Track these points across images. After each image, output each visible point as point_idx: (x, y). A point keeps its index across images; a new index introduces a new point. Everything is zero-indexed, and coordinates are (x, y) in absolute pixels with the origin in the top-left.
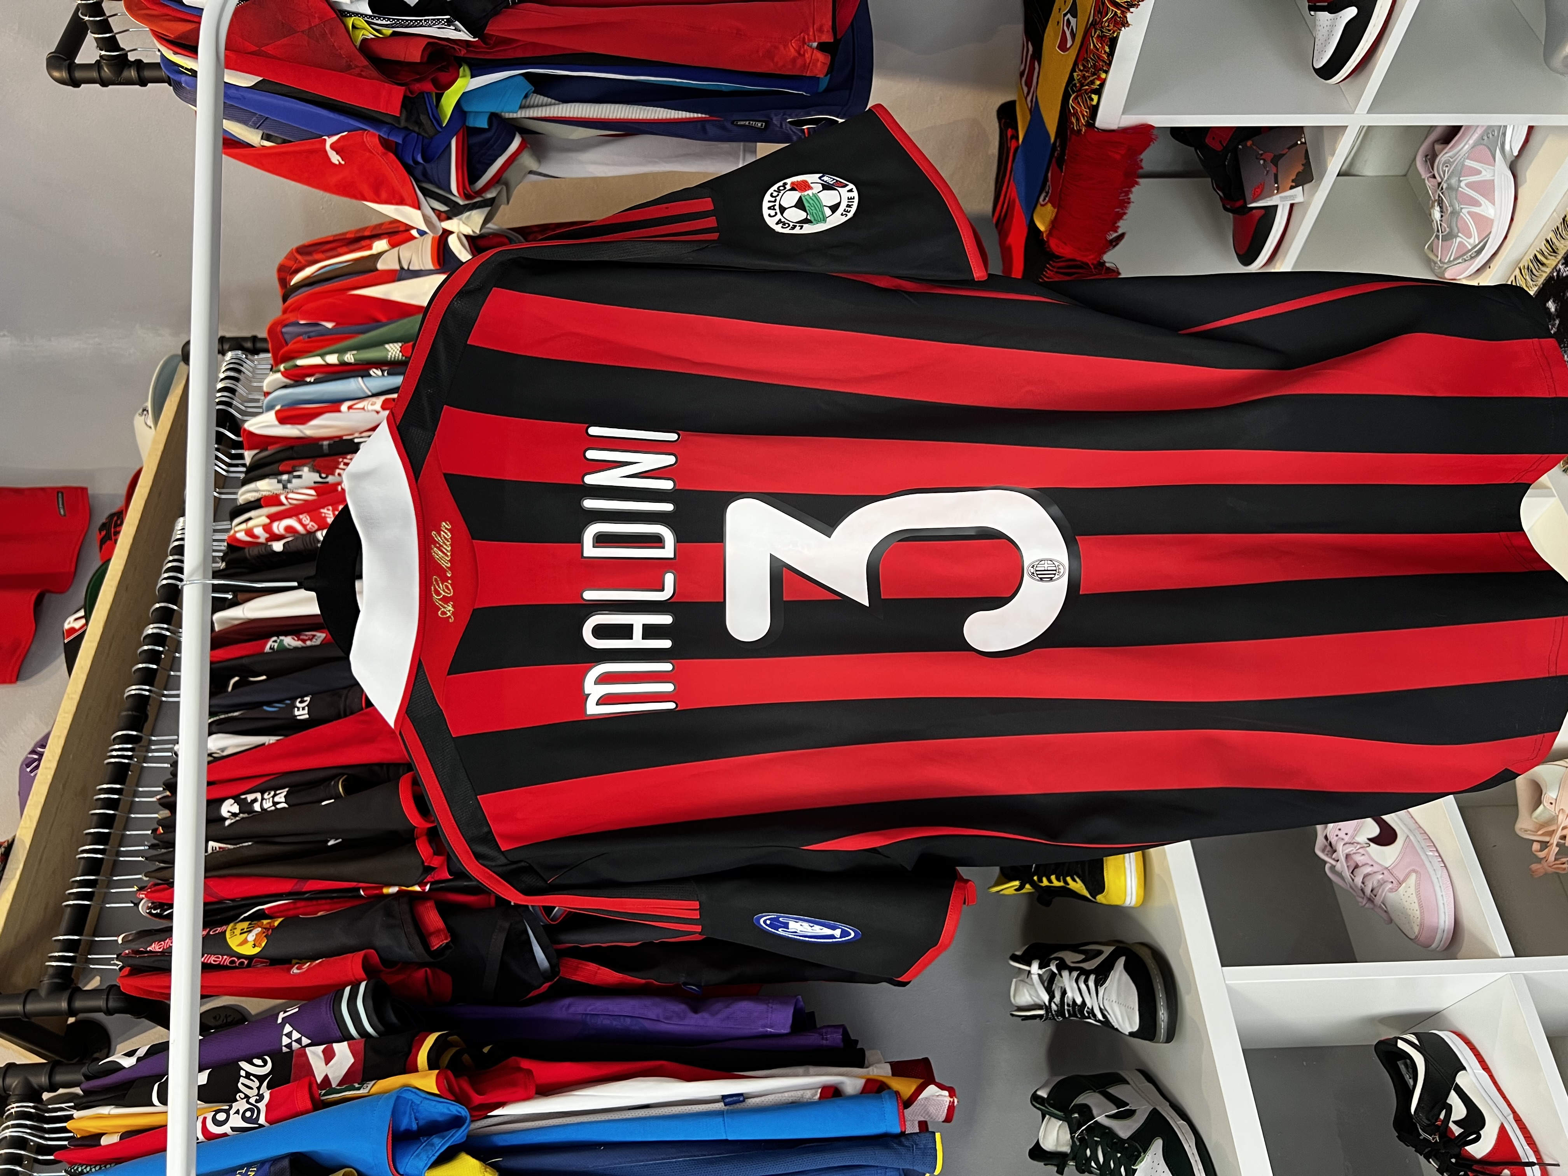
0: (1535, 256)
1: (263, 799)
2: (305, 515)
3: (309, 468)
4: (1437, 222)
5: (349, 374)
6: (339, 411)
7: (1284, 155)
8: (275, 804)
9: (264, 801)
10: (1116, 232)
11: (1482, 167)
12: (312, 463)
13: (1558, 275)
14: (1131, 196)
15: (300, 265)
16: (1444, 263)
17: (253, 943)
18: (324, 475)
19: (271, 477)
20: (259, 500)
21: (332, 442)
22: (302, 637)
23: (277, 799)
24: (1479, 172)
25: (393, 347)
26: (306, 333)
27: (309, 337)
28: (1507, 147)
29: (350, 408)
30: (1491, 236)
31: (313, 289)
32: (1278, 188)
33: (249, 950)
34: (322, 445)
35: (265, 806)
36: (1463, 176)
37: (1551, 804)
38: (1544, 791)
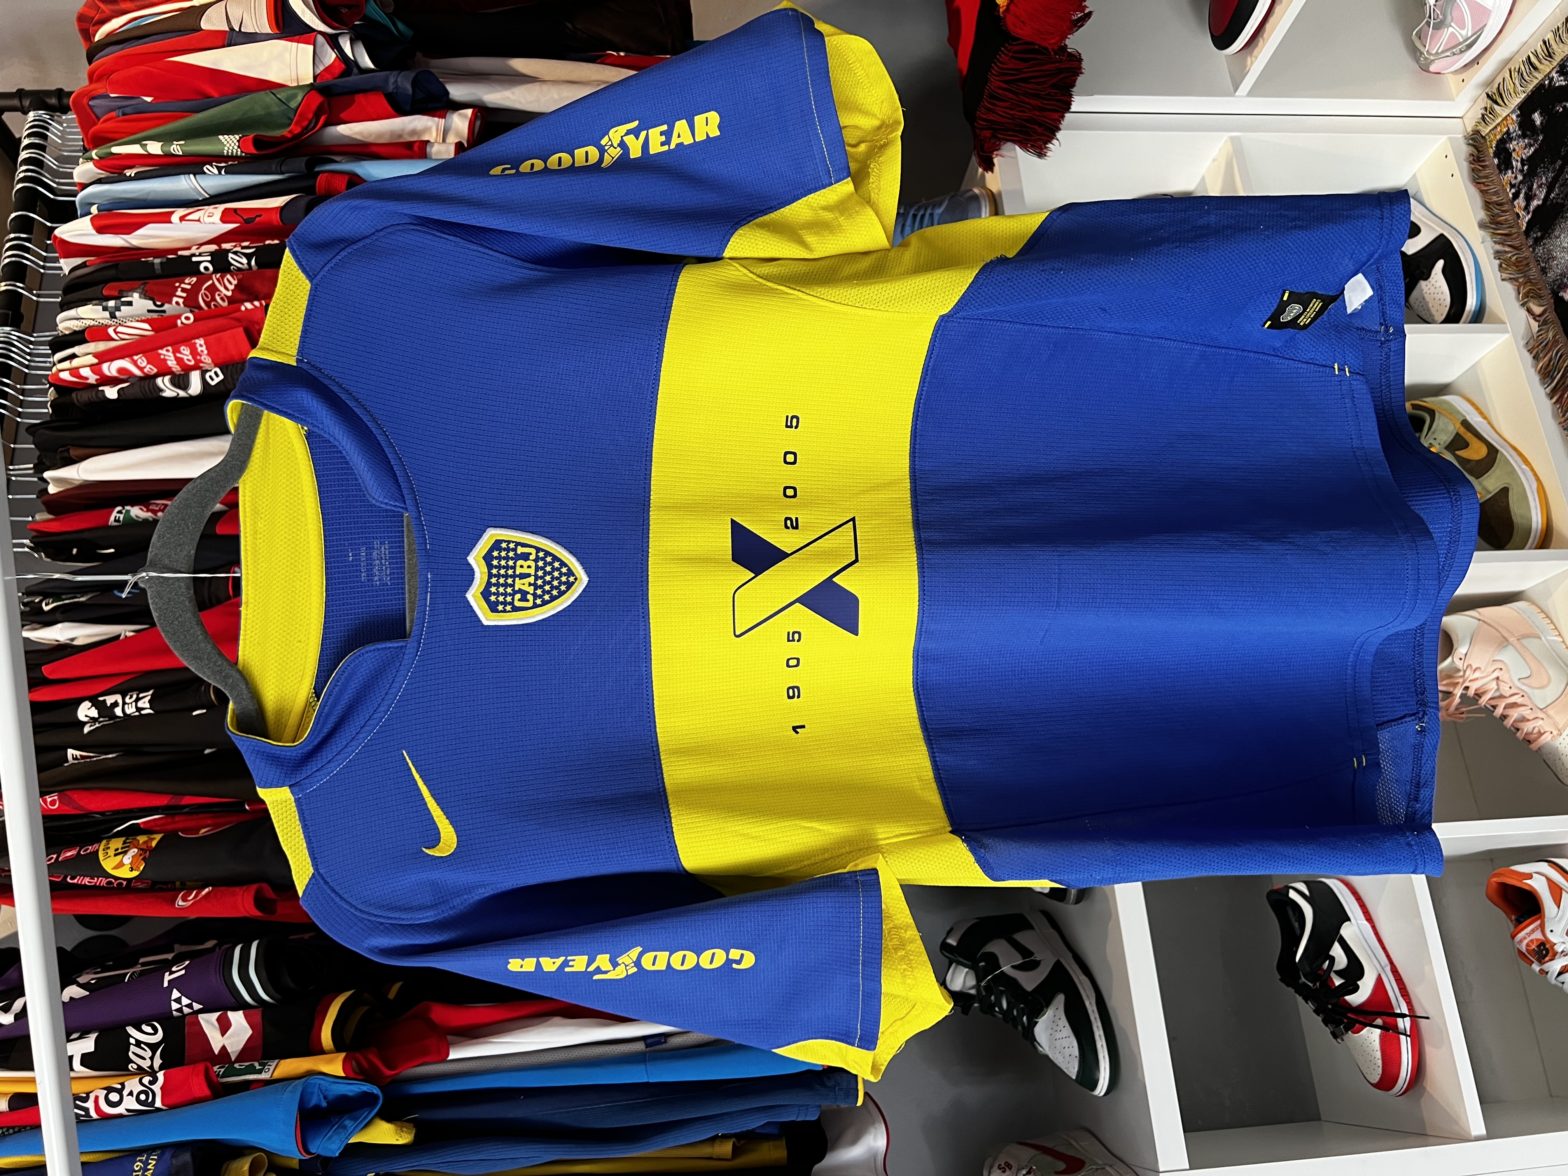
0: (1529, 57)
1: (124, 703)
2: (140, 356)
3: (140, 294)
4: (1430, 7)
5: (178, 171)
6: (170, 222)
8: (139, 709)
9: (126, 706)
10: (1082, 11)
12: (142, 287)
13: (1550, 83)
15: (104, 16)
16: (1432, 54)
17: (130, 866)
18: (159, 303)
19: (94, 302)
20: (82, 332)
21: (164, 260)
22: (151, 507)
23: (140, 704)
25: (229, 140)
26: (120, 108)
29: (182, 219)
30: (1486, 30)
31: (122, 49)
33: (125, 873)
34: (153, 264)
35: (128, 712)
37: (1461, 659)
38: (1455, 646)
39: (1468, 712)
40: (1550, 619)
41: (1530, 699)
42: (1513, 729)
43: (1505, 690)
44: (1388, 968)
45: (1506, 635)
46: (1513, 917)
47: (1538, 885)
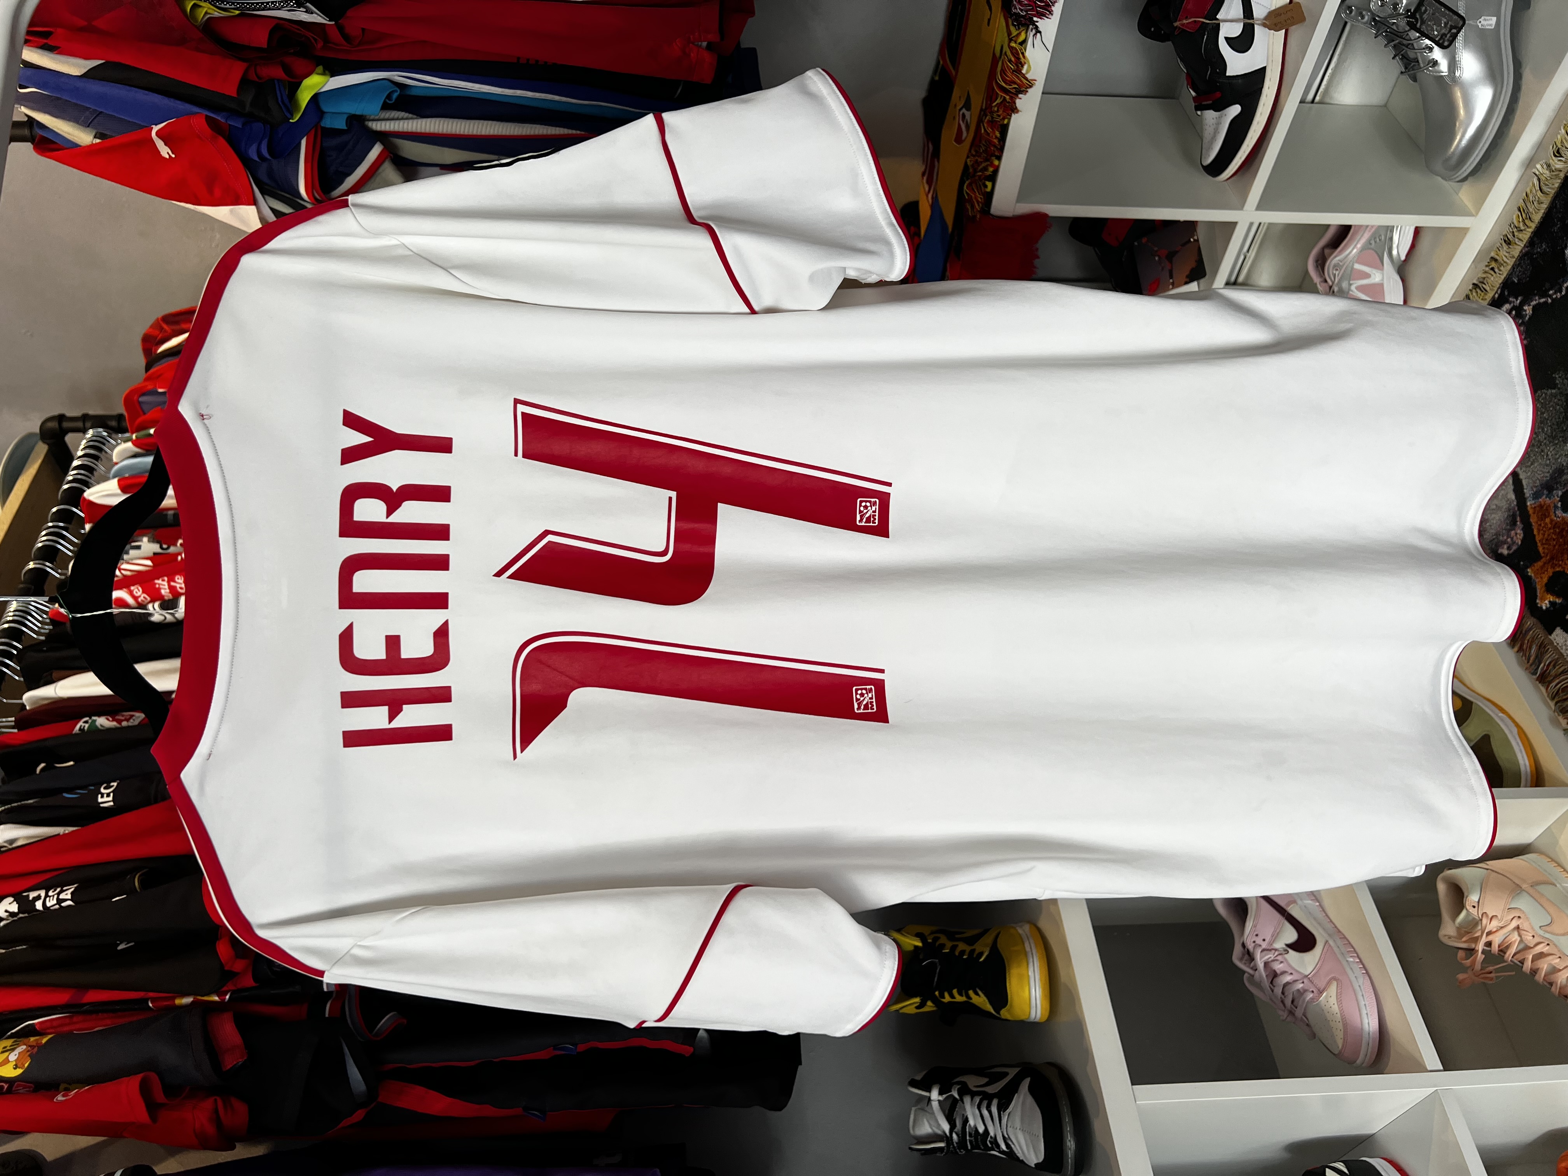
1: (47, 896)
2: (136, 586)
3: (149, 538)
7: (1178, 252)
9: (48, 899)
11: (1371, 272)
12: (153, 534)
15: (165, 336)
17: (14, 1063)
18: (165, 546)
23: (62, 896)
24: (1368, 276)
28: (1395, 252)
32: (1173, 284)
33: (9, 1072)
35: (49, 904)
36: (1354, 280)
37: (1474, 907)
38: (1466, 894)
39: (1497, 971)
40: (1562, 867)
41: (1556, 946)
42: (1545, 983)
43: (1529, 939)
45: (1517, 882)
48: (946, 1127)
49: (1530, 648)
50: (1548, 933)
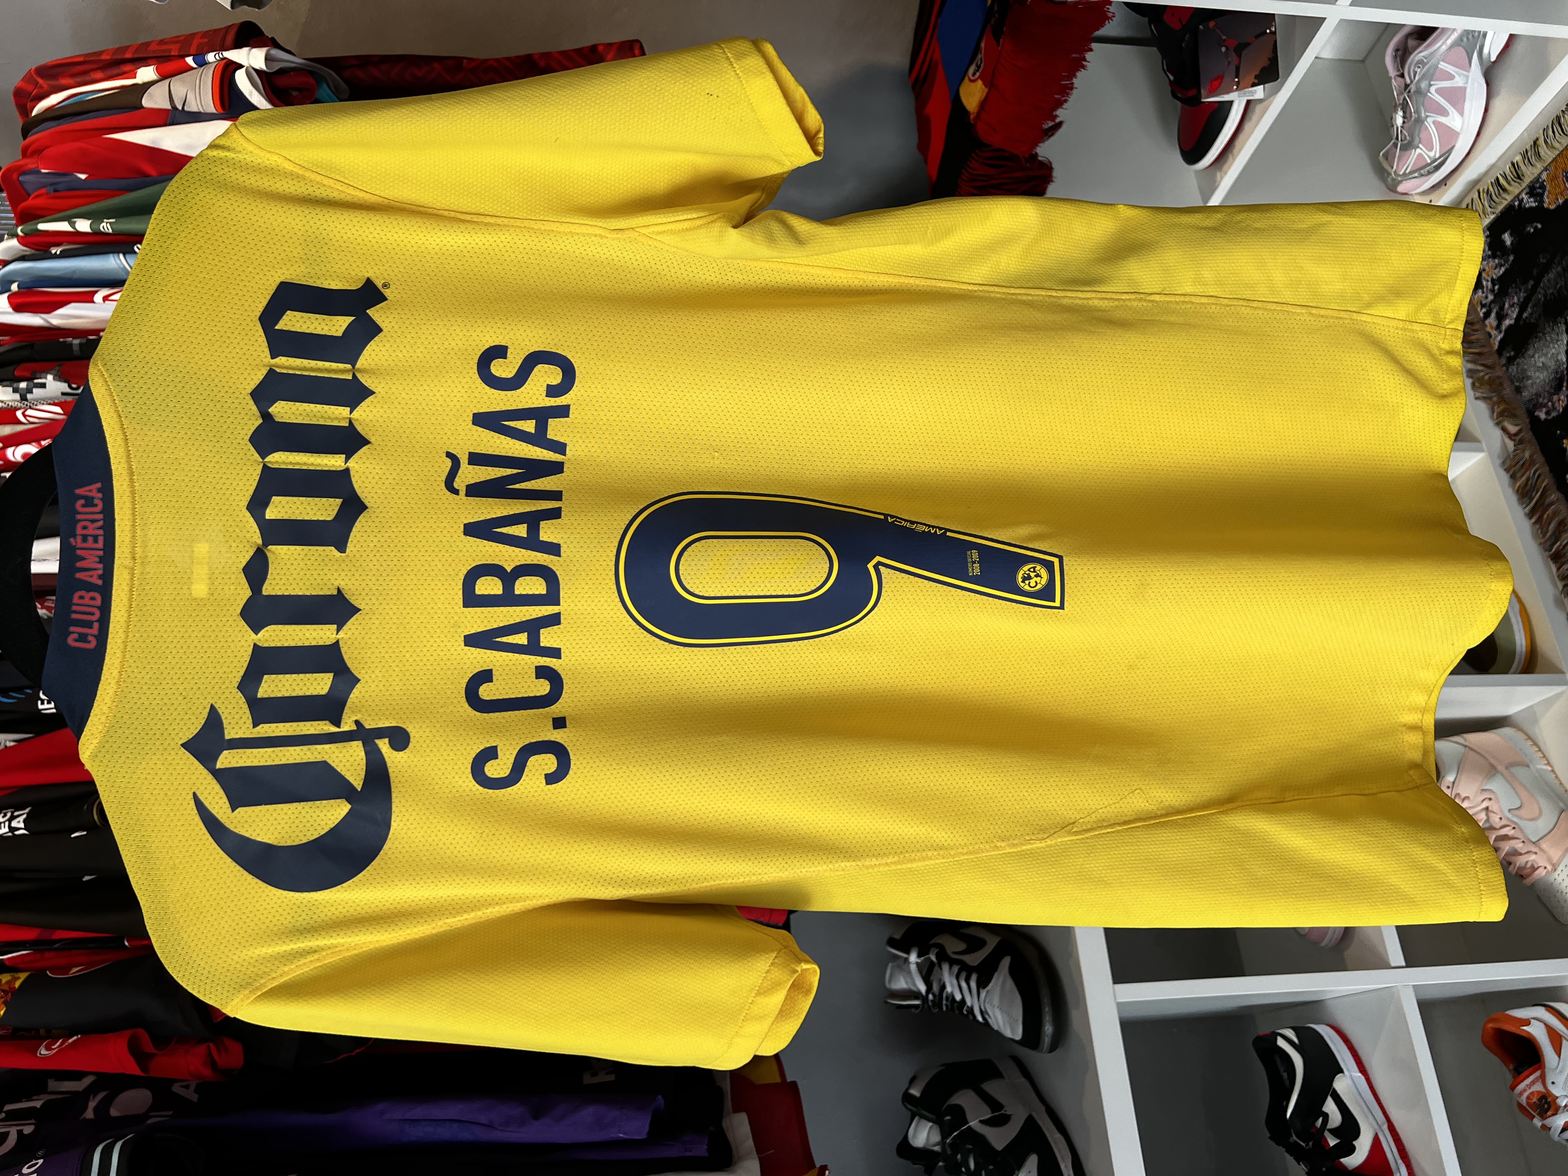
0: (1497, 178)
2: (48, 440)
3: (55, 375)
4: (1397, 128)
5: (107, 250)
6: (93, 302)
7: (1248, 44)
8: (12, 829)
10: (1053, 120)
11: (1456, 73)
12: (58, 368)
13: (1520, 205)
14: (1074, 80)
15: (42, 91)
16: (1400, 176)
18: (74, 386)
19: (5, 383)
21: (84, 341)
22: (46, 604)
23: (14, 824)
24: (1451, 77)
26: (52, 184)
27: (55, 191)
28: (1486, 51)
29: (105, 299)
30: (1454, 150)
31: (61, 125)
32: (1238, 84)
34: (71, 344)
35: (1, 832)
36: (1435, 80)
37: (1448, 787)
38: (1442, 774)
40: (1538, 746)
41: (1521, 830)
43: (1495, 820)
44: (1385, 1127)
46: (1511, 1067)
47: (1537, 1031)
48: (922, 988)
49: (1549, 524)
50: (1517, 816)
